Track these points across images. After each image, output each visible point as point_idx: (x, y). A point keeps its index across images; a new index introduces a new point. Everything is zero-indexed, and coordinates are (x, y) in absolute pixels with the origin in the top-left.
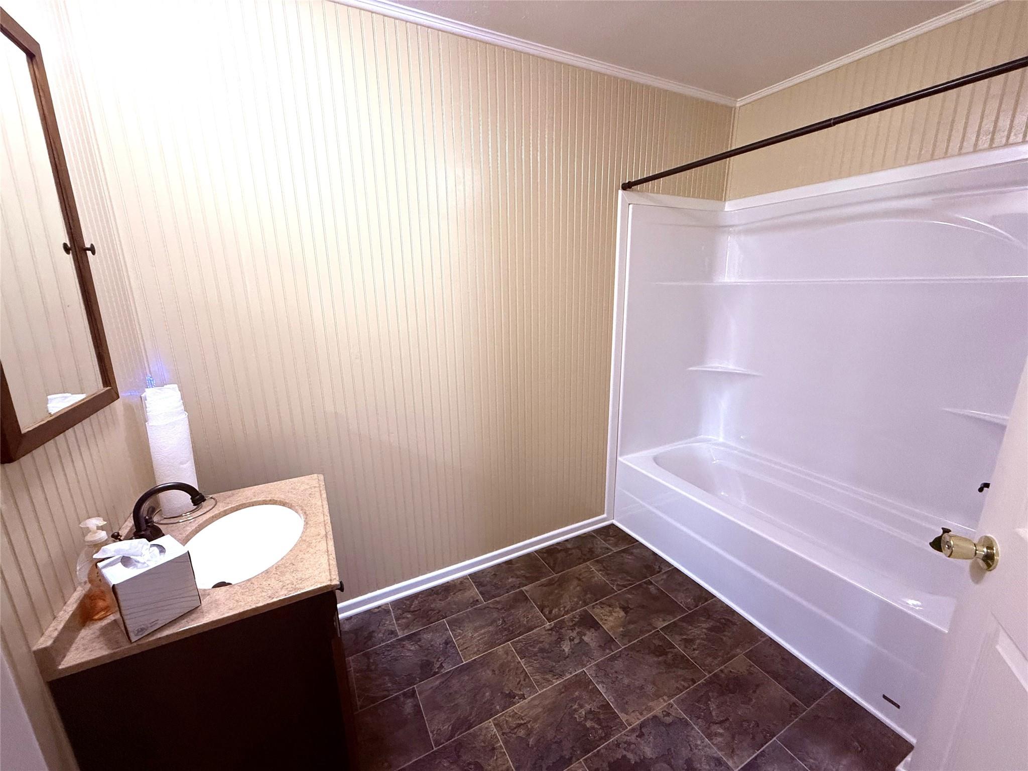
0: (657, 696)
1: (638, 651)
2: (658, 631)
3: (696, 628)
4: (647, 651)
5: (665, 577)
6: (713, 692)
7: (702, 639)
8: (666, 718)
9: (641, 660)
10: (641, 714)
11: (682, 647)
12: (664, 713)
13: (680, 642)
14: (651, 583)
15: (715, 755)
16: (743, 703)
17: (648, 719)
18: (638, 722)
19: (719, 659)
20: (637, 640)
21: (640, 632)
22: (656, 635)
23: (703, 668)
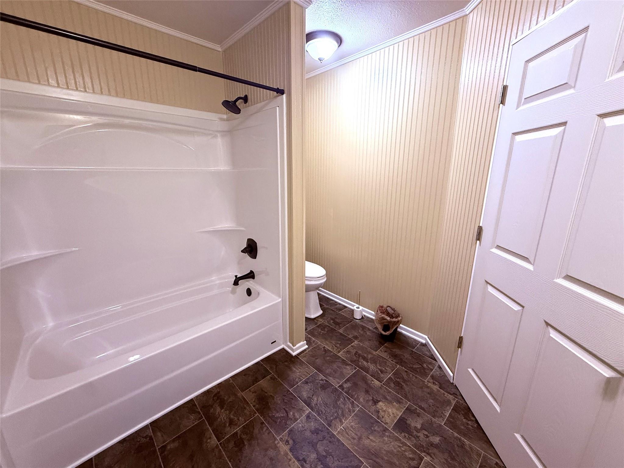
0: (276, 448)
1: (240, 462)
2: (220, 444)
3: (220, 416)
4: (239, 454)
5: (159, 434)
6: (269, 414)
7: (230, 413)
8: (290, 443)
9: (247, 459)
10: (290, 460)
11: (236, 427)
12: (287, 444)
13: (232, 428)
14: (164, 447)
15: (305, 418)
16: (273, 399)
17: (293, 455)
18: (296, 462)
19: (246, 406)
20: (229, 462)
21: (221, 459)
22: (224, 445)
23: (252, 416)
